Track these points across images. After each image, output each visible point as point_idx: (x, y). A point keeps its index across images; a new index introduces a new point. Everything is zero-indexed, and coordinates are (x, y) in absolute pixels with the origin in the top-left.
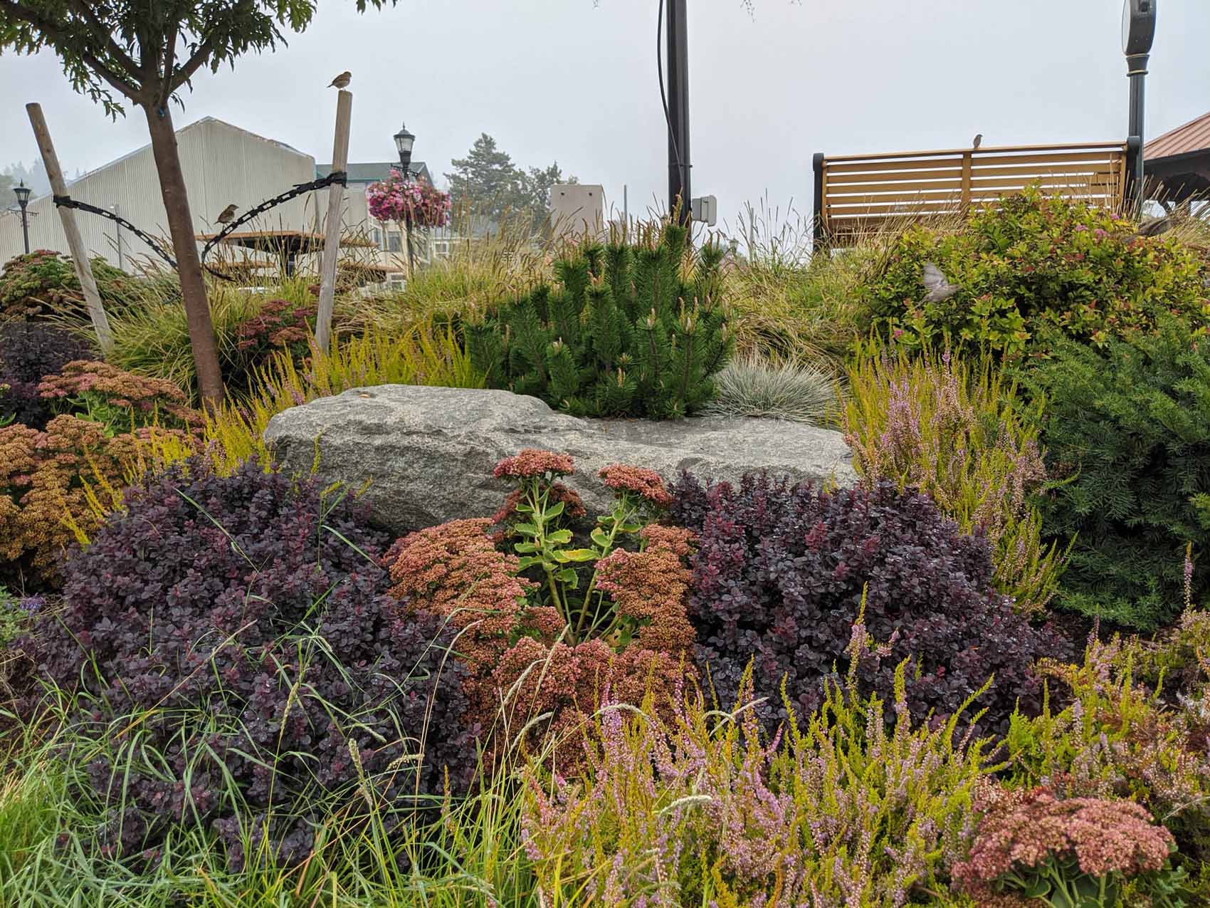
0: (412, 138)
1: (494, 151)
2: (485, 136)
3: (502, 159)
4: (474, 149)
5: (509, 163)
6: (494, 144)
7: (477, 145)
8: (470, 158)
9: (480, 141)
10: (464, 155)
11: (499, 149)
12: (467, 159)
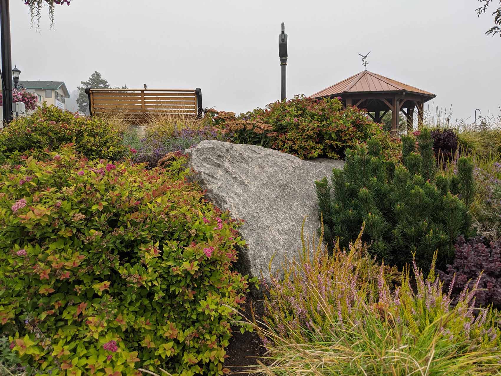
0: (20, 72)
1: (100, 79)
2: (96, 72)
3: (104, 82)
4: (91, 77)
5: (107, 84)
6: (100, 76)
7: (93, 76)
8: (89, 81)
9: (94, 74)
10: (87, 80)
11: (102, 78)
12: (88, 81)
